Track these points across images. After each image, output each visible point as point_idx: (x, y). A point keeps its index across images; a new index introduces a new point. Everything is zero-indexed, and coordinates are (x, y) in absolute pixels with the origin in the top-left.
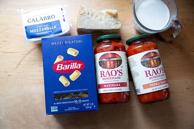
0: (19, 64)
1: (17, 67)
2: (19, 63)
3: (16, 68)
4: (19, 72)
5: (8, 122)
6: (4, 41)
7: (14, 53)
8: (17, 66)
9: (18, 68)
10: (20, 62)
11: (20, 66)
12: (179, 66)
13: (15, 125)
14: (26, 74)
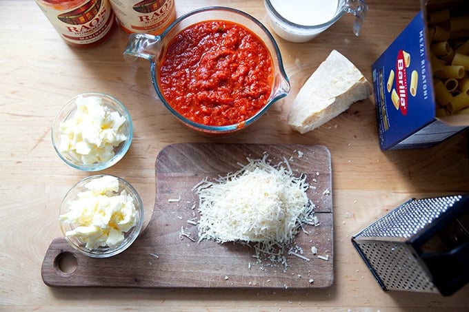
0: (41, 140)
1: (37, 145)
2: (39, 138)
3: (35, 147)
4: (39, 157)
5: (9, 256)
6: (14, 92)
7: (32, 118)
8: (34, 145)
9: (37, 147)
10: (42, 135)
11: (42, 143)
12: (371, 163)
13: (22, 264)
14: (52, 161)
